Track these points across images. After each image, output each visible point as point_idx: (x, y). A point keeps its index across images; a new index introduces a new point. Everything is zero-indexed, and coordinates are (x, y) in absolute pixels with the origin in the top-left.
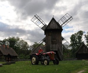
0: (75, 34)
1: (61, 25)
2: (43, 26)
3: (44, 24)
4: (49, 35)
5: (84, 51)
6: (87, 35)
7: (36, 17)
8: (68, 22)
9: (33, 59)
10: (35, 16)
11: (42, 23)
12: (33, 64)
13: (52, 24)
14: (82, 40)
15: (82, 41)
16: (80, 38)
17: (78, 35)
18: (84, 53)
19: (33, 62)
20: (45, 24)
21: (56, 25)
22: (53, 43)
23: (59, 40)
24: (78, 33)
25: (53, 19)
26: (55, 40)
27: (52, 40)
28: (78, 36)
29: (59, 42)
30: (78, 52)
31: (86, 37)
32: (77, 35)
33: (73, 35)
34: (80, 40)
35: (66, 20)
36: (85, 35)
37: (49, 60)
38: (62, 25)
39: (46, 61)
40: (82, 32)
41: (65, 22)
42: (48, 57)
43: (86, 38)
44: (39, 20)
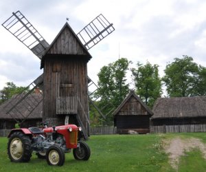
0: (110, 64)
1: (84, 44)
2: (38, 43)
3: (38, 40)
4: (53, 71)
5: (133, 110)
6: (137, 69)
7: (17, 17)
8: (101, 38)
9: (15, 146)
10: (14, 14)
11: (34, 36)
12: (12, 160)
13: (64, 40)
14: (125, 80)
15: (126, 83)
16: (120, 75)
17: (116, 69)
18: (133, 113)
19: (15, 155)
20: (41, 40)
21: (75, 44)
22: (64, 92)
23: (80, 86)
24: (116, 65)
25: (67, 28)
26: (70, 85)
27: (61, 83)
28: (117, 72)
29: (80, 91)
30: (120, 111)
31: (134, 74)
32: (113, 68)
33: (105, 69)
34: (121, 81)
35: (98, 33)
36: (133, 70)
37: (63, 148)
38: (87, 44)
39: (55, 154)
40: (127, 61)
41: (95, 38)
42: (60, 140)
43: (134, 77)
44: (25, 25)
